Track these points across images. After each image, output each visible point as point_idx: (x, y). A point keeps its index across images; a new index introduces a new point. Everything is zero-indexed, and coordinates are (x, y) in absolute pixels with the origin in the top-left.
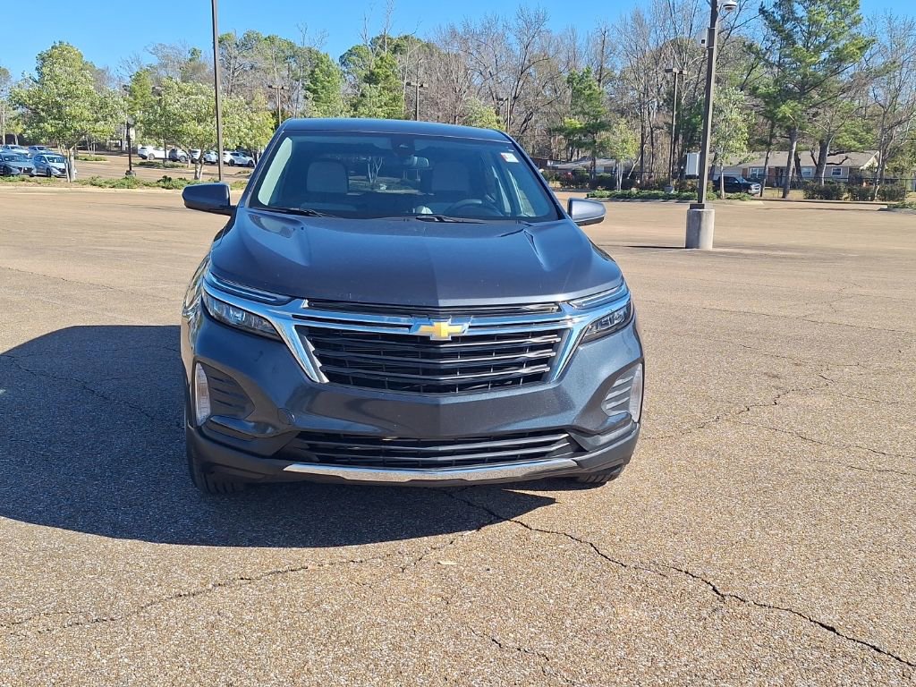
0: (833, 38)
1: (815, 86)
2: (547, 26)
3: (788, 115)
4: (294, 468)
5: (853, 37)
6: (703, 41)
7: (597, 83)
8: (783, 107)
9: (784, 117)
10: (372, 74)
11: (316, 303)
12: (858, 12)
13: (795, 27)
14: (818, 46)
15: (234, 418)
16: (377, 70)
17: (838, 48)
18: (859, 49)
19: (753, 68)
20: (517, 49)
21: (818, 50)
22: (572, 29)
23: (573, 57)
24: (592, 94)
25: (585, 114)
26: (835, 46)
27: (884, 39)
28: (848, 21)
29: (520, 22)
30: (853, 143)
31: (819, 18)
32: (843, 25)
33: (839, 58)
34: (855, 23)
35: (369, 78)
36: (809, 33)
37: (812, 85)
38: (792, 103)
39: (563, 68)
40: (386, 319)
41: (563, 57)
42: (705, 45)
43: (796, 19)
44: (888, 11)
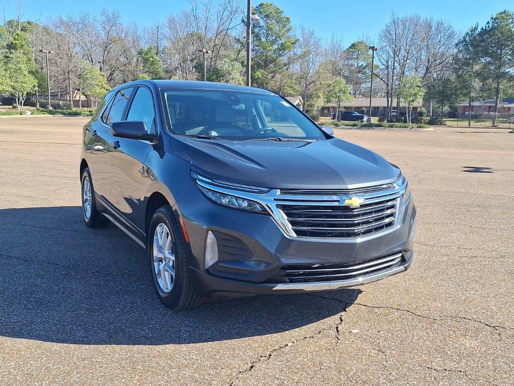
0: (279, 37)
1: (271, 62)
2: (120, 20)
3: (260, 77)
4: (280, 287)
5: (288, 38)
6: (244, 38)
7: (156, 55)
8: (258, 73)
9: (258, 78)
10: (12, 43)
11: (285, 191)
12: (290, 24)
13: (260, 31)
14: (272, 42)
15: (237, 262)
16: (14, 42)
17: (282, 43)
18: (292, 44)
19: (240, 51)
20: (103, 34)
21: (273, 43)
22: (135, 24)
23: (136, 40)
24: (154, 61)
25: (150, 72)
26: (281, 42)
27: (301, 39)
28: (285, 29)
29: (104, 18)
30: (292, 92)
31: (272, 27)
32: (283, 31)
33: (283, 48)
34: (289, 30)
35: (9, 46)
36: (267, 34)
37: (270, 62)
38: (262, 71)
39: (131, 45)
40: (326, 198)
41: (130, 39)
42: (245, 39)
43: (260, 27)
44: (301, 25)
